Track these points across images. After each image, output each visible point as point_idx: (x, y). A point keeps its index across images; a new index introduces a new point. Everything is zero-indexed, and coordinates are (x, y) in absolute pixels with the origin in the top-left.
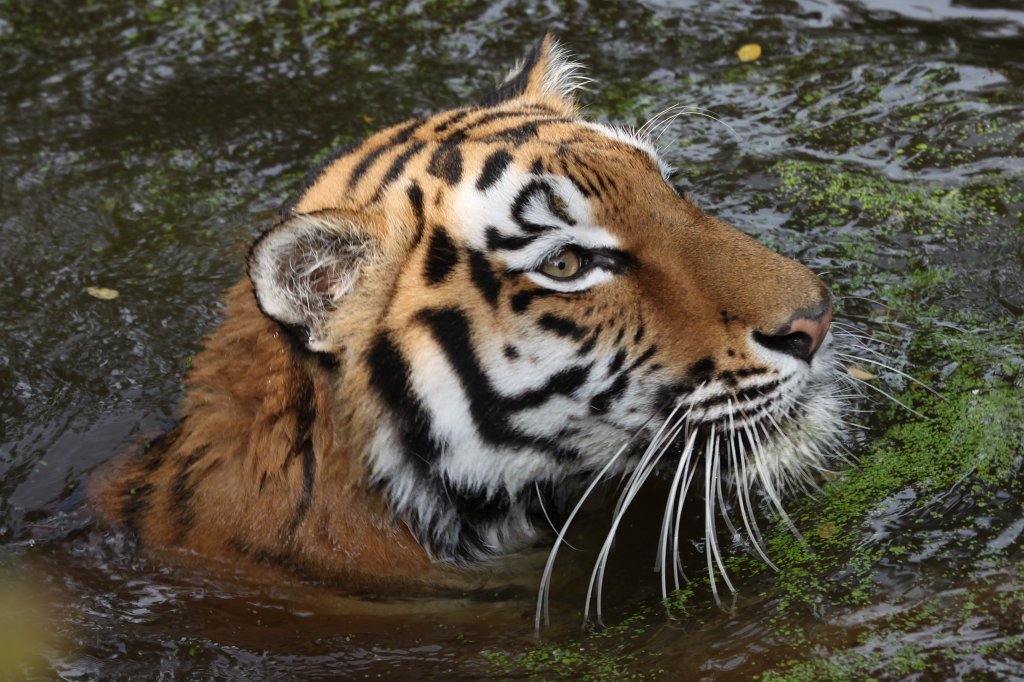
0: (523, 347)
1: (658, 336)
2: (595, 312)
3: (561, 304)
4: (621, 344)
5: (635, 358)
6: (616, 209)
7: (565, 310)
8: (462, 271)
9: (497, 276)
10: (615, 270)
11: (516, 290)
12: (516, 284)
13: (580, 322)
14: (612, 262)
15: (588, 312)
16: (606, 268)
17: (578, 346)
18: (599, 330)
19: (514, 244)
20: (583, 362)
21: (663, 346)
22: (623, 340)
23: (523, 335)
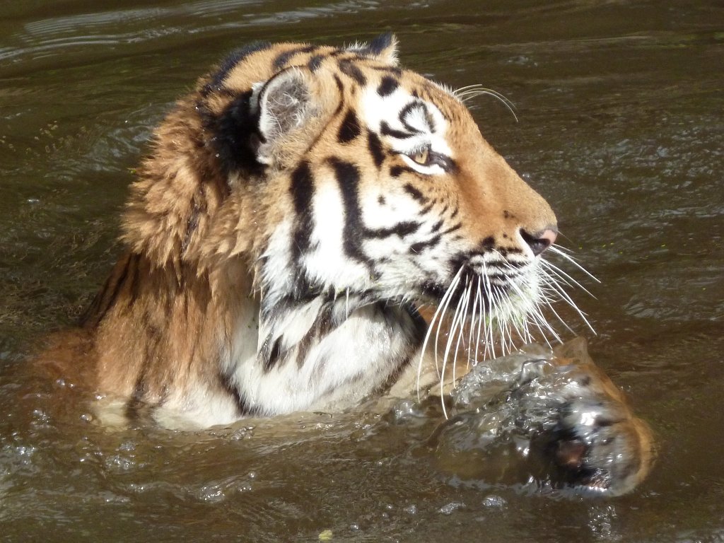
0: (388, 199)
1: (465, 218)
2: (434, 191)
3: (417, 180)
4: (444, 216)
5: (448, 228)
6: (456, 133)
7: (419, 185)
8: (362, 141)
9: (384, 152)
10: (447, 170)
11: (394, 163)
12: (394, 159)
13: (425, 194)
14: (445, 164)
15: (430, 190)
16: (441, 166)
17: (421, 208)
18: (434, 202)
19: (398, 135)
20: (419, 219)
21: (466, 224)
22: (446, 213)
23: (391, 192)
